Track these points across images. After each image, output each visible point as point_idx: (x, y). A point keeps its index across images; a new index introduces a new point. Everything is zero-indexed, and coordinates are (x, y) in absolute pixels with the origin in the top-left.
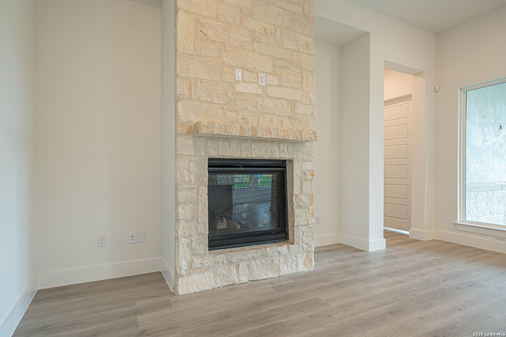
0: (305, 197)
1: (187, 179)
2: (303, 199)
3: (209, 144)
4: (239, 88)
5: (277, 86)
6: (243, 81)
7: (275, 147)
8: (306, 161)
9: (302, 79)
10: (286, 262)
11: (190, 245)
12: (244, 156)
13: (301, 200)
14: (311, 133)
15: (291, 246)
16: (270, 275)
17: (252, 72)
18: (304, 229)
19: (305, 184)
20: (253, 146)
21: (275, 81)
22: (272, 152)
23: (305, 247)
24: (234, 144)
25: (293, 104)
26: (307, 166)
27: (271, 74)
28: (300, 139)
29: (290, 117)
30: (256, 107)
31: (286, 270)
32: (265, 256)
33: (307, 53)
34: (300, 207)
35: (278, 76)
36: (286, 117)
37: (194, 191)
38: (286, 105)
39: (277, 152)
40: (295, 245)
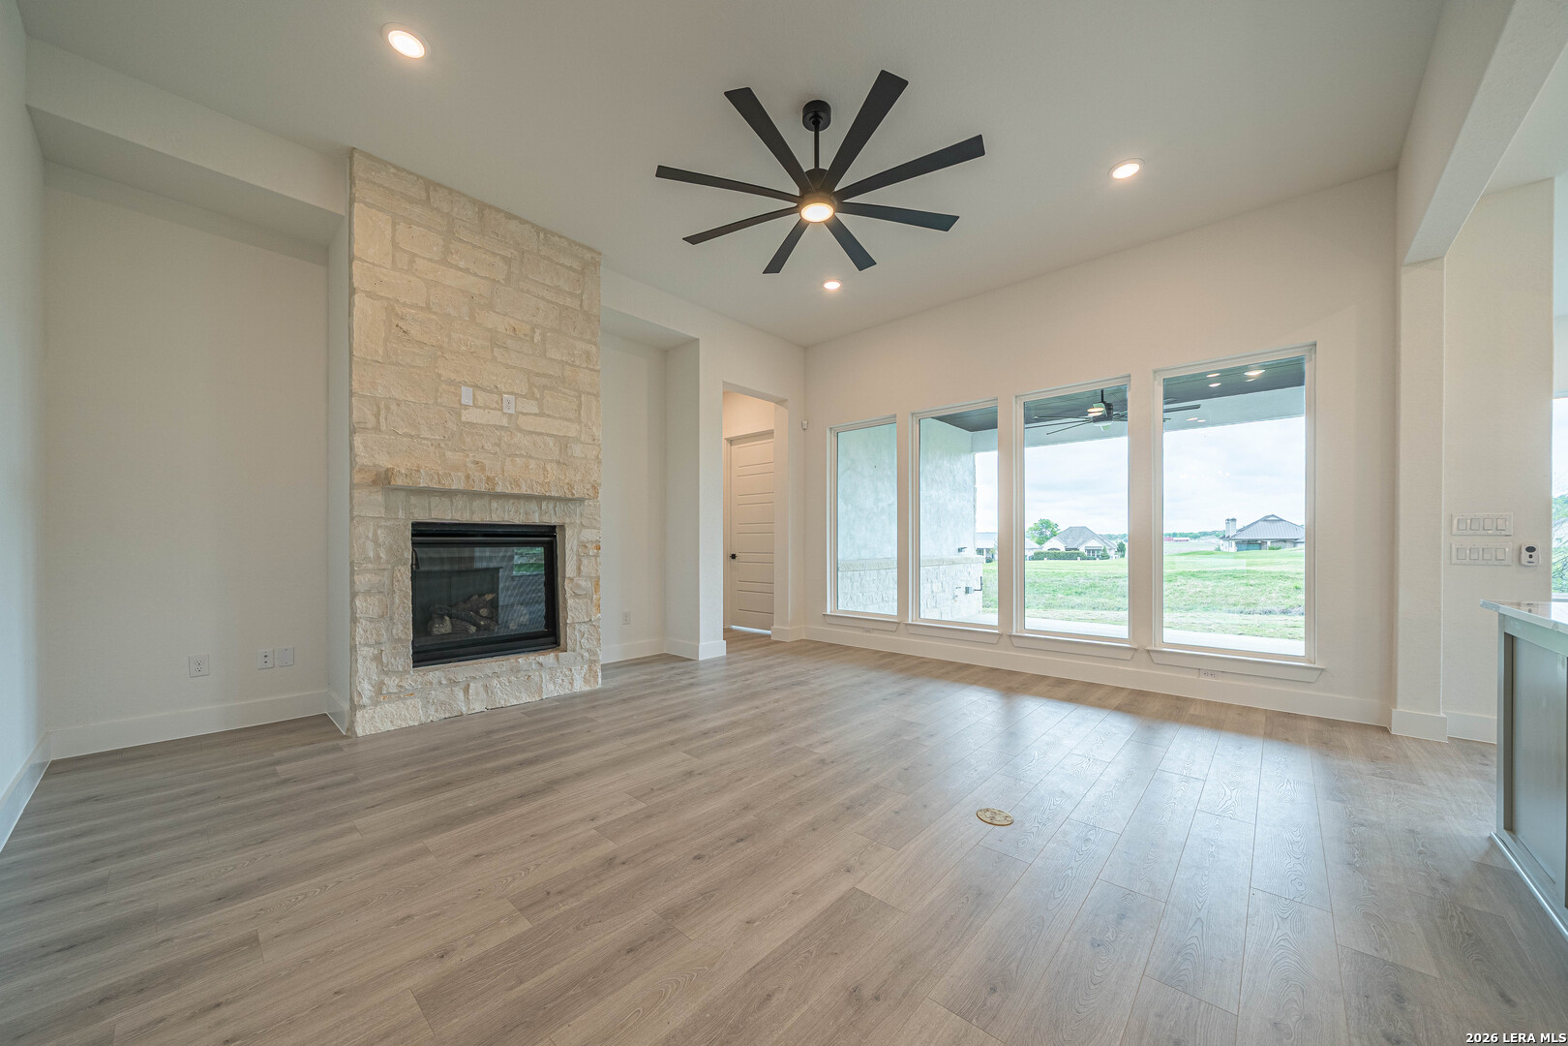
0: (586, 581)
1: (371, 555)
2: (583, 583)
3: (413, 500)
4: (468, 416)
5: (536, 415)
6: (475, 406)
7: (533, 506)
8: (587, 528)
9: (580, 406)
10: (552, 679)
11: (377, 658)
12: (477, 519)
13: (578, 586)
14: (589, 486)
15: (561, 654)
16: (525, 699)
17: (491, 392)
18: (584, 628)
19: (585, 562)
20: (494, 504)
21: (532, 407)
22: (527, 513)
23: (586, 654)
24: (460, 502)
25: (564, 443)
26: (588, 535)
27: (525, 397)
28: (570, 496)
29: (558, 462)
30: (499, 445)
31: (551, 690)
32: (516, 671)
33: (587, 368)
34: (576, 595)
35: (537, 399)
36: (551, 461)
37: (386, 573)
38: (551, 444)
39: (537, 515)
40: (569, 653)
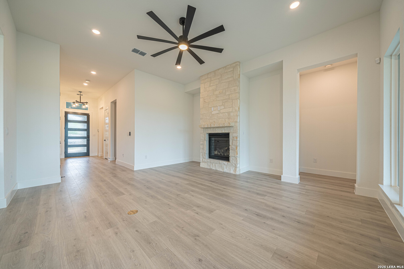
0: (234, 146)
1: (202, 139)
2: (233, 147)
3: (206, 130)
4: (213, 113)
5: (224, 109)
6: (214, 111)
7: (223, 129)
8: (234, 133)
9: (233, 103)
10: (226, 168)
11: (202, 155)
12: (214, 132)
13: (232, 148)
15: (228, 163)
16: (221, 170)
17: (216, 107)
18: (233, 158)
19: (234, 141)
20: (217, 129)
21: (223, 107)
22: (222, 130)
23: (234, 165)
24: (212, 129)
25: (229, 113)
26: (235, 135)
27: (221, 106)
29: (228, 118)
30: (217, 117)
31: (226, 170)
32: (220, 163)
33: (235, 93)
34: (232, 150)
35: (224, 105)
36: (227, 118)
37: (203, 142)
38: (227, 114)
39: (224, 130)
40: (230, 163)
